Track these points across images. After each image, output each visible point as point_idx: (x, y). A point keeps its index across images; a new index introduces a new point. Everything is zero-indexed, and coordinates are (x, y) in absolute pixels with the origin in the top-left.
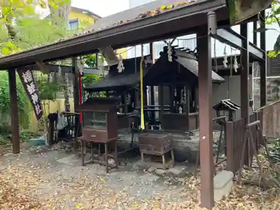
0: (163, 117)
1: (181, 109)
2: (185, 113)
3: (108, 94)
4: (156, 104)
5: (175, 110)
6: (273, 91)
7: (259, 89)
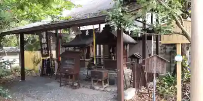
0: (105, 62)
1: (113, 57)
2: (116, 60)
3: (75, 49)
4: (102, 54)
5: (110, 58)
6: (164, 48)
7: (155, 47)
